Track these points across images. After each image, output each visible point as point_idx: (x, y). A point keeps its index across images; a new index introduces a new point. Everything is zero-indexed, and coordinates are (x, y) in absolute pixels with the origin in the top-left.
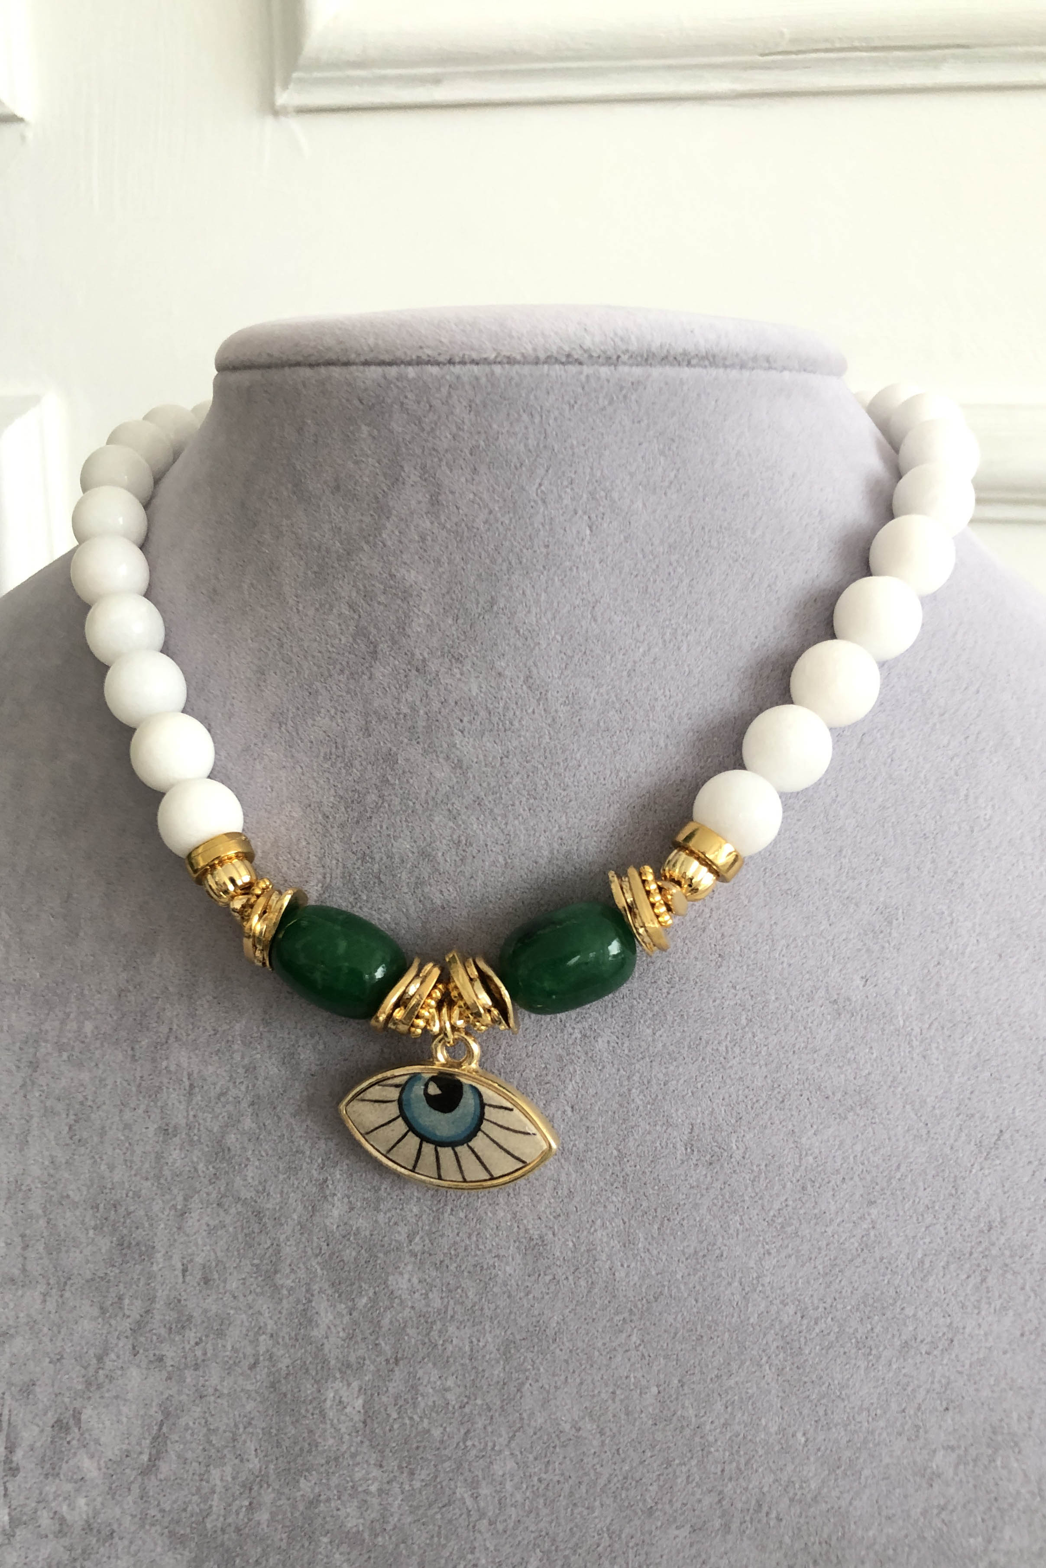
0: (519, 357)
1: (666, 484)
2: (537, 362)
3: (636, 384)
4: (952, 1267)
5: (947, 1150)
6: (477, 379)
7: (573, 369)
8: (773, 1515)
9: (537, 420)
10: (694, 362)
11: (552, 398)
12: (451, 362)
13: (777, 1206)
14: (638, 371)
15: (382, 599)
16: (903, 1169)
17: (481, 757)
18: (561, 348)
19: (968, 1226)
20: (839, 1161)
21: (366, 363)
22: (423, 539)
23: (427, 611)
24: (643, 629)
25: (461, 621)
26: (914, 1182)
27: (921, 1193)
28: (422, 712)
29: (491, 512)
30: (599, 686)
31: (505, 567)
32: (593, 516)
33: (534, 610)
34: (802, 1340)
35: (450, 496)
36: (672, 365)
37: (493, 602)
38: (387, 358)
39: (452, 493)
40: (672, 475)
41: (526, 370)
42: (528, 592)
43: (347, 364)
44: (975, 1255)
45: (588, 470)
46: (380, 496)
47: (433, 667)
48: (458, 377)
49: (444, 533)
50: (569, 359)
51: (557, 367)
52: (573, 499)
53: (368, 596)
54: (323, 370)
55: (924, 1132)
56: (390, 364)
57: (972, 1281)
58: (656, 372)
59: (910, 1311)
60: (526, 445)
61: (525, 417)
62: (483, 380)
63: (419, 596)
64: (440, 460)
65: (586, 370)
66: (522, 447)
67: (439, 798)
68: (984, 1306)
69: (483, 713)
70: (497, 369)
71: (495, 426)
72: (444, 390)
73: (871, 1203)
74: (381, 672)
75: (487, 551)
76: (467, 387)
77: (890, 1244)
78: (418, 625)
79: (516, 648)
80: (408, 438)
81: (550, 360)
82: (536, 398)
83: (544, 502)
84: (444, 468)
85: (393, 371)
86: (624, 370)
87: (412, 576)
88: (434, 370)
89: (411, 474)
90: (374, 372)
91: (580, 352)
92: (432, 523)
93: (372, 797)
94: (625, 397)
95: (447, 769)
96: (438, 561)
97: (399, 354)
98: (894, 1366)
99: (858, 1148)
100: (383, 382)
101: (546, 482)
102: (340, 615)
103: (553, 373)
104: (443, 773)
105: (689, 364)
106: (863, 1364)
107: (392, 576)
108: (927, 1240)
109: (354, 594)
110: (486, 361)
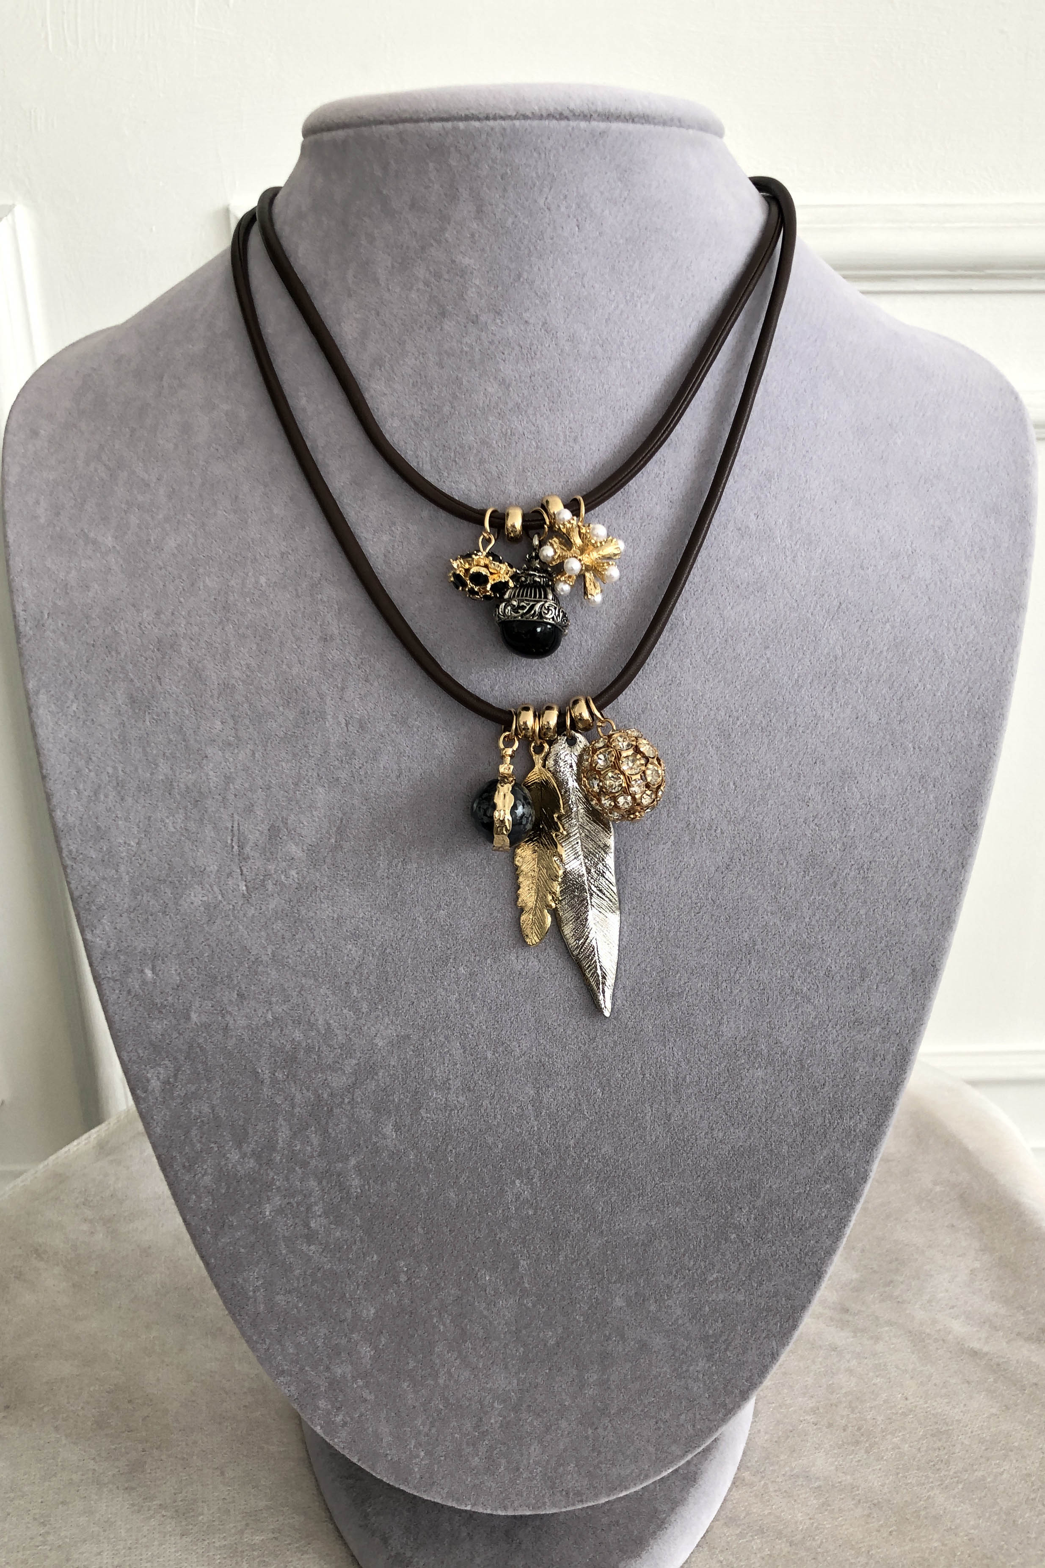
0: (530, 115)
1: (623, 199)
2: (541, 117)
3: (603, 134)
4: (816, 682)
5: (809, 615)
6: (504, 129)
7: (564, 123)
8: (719, 831)
9: (543, 156)
10: (636, 120)
11: (551, 142)
12: (487, 118)
13: (711, 651)
14: (602, 125)
15: (446, 277)
16: (784, 627)
17: (517, 376)
18: (556, 109)
19: (823, 658)
20: (746, 623)
21: (431, 120)
22: (473, 235)
23: (478, 283)
24: (613, 293)
25: (500, 288)
26: (791, 635)
27: (795, 641)
28: (477, 349)
29: (516, 217)
30: (588, 329)
31: (526, 252)
32: (580, 219)
33: (546, 279)
34: (730, 730)
35: (490, 207)
36: (623, 121)
37: (519, 276)
38: (445, 116)
39: (491, 205)
40: (626, 194)
41: (535, 123)
42: (542, 268)
43: (418, 120)
44: (828, 675)
45: (575, 189)
46: (442, 209)
47: (483, 318)
48: (492, 129)
49: (487, 232)
50: (561, 117)
51: (554, 122)
52: (567, 208)
53: (438, 276)
54: (401, 126)
55: (795, 605)
56: (447, 120)
57: (827, 690)
58: (615, 126)
59: (791, 709)
60: (537, 173)
61: (535, 154)
62: (508, 130)
63: (472, 273)
64: (482, 184)
65: (573, 123)
66: (534, 175)
67: (493, 404)
68: (835, 704)
69: (517, 348)
70: (517, 123)
71: (517, 161)
72: (484, 136)
73: (767, 647)
74: (449, 326)
75: (514, 242)
76: (498, 135)
77: (778, 670)
78: (472, 293)
79: (536, 305)
80: (460, 169)
81: (550, 116)
82: (542, 142)
83: (549, 209)
84: (485, 188)
85: (449, 125)
86: (594, 124)
87: (466, 261)
88: (477, 124)
89: (464, 193)
90: (436, 126)
91: (568, 112)
92: (478, 225)
93: (446, 409)
94: (596, 142)
95: (496, 386)
96: (483, 250)
97: (454, 113)
98: (784, 741)
99: (757, 616)
100: (442, 132)
101: (550, 197)
102: (418, 290)
103: (551, 126)
104: (493, 388)
105: (633, 121)
106: (766, 741)
107: (453, 261)
108: (800, 668)
109: (427, 276)
110: (510, 118)
